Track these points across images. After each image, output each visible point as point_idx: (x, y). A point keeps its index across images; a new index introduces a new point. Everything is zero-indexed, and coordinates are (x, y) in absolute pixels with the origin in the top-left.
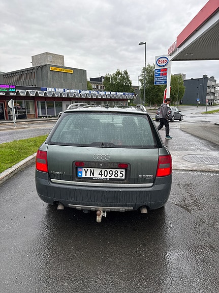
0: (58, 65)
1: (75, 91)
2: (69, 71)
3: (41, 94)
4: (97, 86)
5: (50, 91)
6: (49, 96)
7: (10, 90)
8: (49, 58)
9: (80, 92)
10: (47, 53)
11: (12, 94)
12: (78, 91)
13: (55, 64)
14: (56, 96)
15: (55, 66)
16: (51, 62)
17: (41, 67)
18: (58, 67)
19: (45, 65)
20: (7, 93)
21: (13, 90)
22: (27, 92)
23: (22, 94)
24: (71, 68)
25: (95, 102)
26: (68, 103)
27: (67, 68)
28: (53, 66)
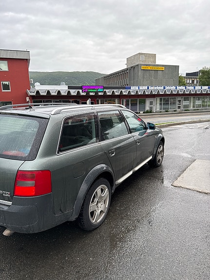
0: (150, 63)
1: (159, 88)
2: (160, 68)
3: (125, 92)
4: (193, 81)
5: (134, 89)
6: (132, 94)
7: (99, 90)
8: (142, 58)
9: (164, 88)
10: (140, 54)
11: (100, 94)
12: (162, 88)
13: (147, 63)
14: (139, 93)
15: (147, 65)
16: (143, 61)
17: (133, 68)
18: (149, 65)
19: (137, 65)
20: (97, 93)
21: (101, 90)
22: (113, 91)
23: (108, 94)
24: (163, 66)
25: (182, 98)
26: (152, 100)
27: (158, 65)
28: (144, 65)
